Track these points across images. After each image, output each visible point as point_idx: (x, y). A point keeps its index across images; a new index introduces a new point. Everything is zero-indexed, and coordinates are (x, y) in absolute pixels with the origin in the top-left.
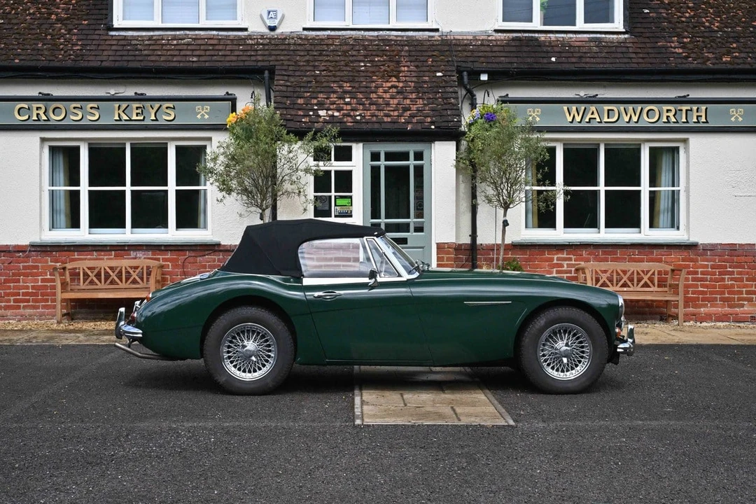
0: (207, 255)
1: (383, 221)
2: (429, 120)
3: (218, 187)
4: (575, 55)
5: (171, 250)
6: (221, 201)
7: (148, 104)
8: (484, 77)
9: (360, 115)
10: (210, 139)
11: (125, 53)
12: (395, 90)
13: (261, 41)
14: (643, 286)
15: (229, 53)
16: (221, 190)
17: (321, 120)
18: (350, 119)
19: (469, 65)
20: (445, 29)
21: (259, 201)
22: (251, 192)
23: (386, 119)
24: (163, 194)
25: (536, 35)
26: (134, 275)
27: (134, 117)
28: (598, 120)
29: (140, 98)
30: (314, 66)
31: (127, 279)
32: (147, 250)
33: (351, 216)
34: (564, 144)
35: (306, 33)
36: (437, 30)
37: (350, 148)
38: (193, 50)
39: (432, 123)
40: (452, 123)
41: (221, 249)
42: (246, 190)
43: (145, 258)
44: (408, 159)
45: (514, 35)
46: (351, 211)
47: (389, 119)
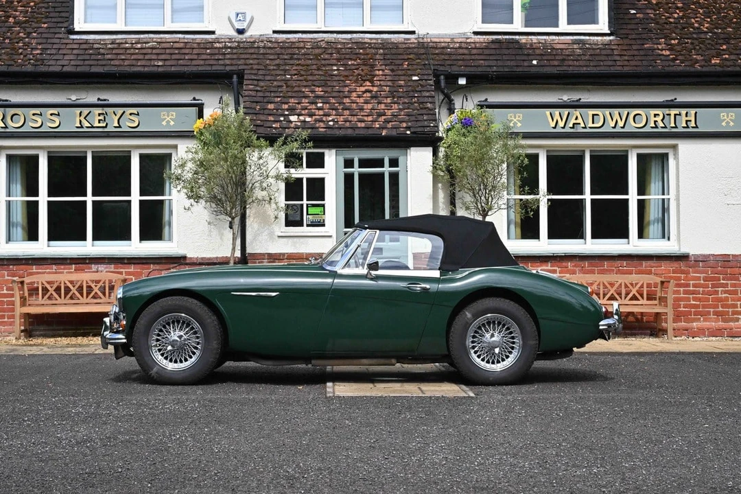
0: (173, 268)
2: (404, 125)
3: (187, 194)
4: (557, 58)
5: (134, 264)
6: (189, 209)
7: (110, 110)
8: (462, 81)
9: (333, 120)
10: (175, 147)
11: (88, 57)
12: (369, 95)
13: (229, 45)
14: (631, 299)
15: (195, 57)
16: (189, 198)
17: (292, 125)
18: (322, 125)
19: (447, 68)
20: (421, 31)
21: (229, 209)
22: (220, 200)
23: (359, 125)
24: (126, 204)
25: (517, 37)
26: (96, 290)
27: (97, 124)
28: (583, 125)
29: (103, 104)
30: (285, 70)
31: (88, 294)
32: (109, 263)
33: (324, 225)
34: (547, 151)
35: (276, 35)
36: (413, 32)
37: (323, 154)
38: (158, 54)
39: (408, 128)
40: (428, 128)
41: (188, 261)
42: (215, 197)
43: (106, 272)
44: (383, 166)
45: (495, 37)
46: (324, 220)
47: (363, 125)
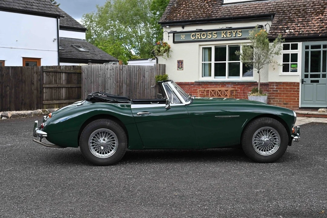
0: (252, 86)
1: (309, 73)
5: (240, 84)
7: (232, 31)
9: (302, 31)
12: (319, 20)
15: (260, 10)
17: (287, 34)
18: (297, 33)
24: (238, 64)
27: (228, 36)
29: (230, 29)
30: (290, 12)
32: (232, 84)
33: (297, 71)
37: (297, 44)
38: (248, 10)
41: (257, 84)
43: (231, 87)
44: (320, 48)
46: (297, 70)
47: (313, 32)
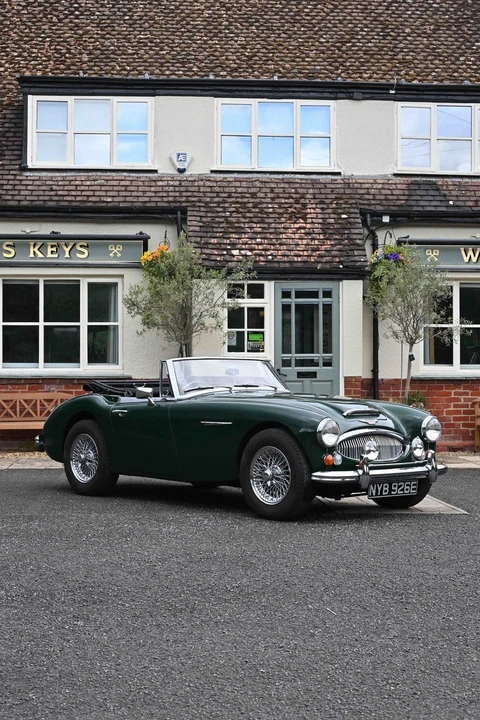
1: (294, 356)
4: (471, 199)
5: (83, 384)
7: (62, 242)
8: (386, 219)
9: (271, 255)
10: (122, 276)
11: (41, 193)
12: (303, 231)
13: (171, 183)
15: (141, 194)
17: (235, 259)
18: (262, 259)
19: (372, 208)
20: (346, 172)
22: (172, 328)
23: (296, 259)
24: (75, 330)
25: (434, 179)
26: (49, 408)
27: (49, 255)
29: (55, 236)
30: (224, 208)
31: (42, 412)
32: (60, 384)
33: (263, 351)
34: (461, 283)
35: (213, 175)
36: (339, 174)
37: (263, 285)
38: (106, 191)
39: (341, 262)
40: (359, 263)
42: (168, 324)
43: (58, 391)
44: (317, 297)
45: (413, 179)
46: (263, 346)
47: (300, 259)
